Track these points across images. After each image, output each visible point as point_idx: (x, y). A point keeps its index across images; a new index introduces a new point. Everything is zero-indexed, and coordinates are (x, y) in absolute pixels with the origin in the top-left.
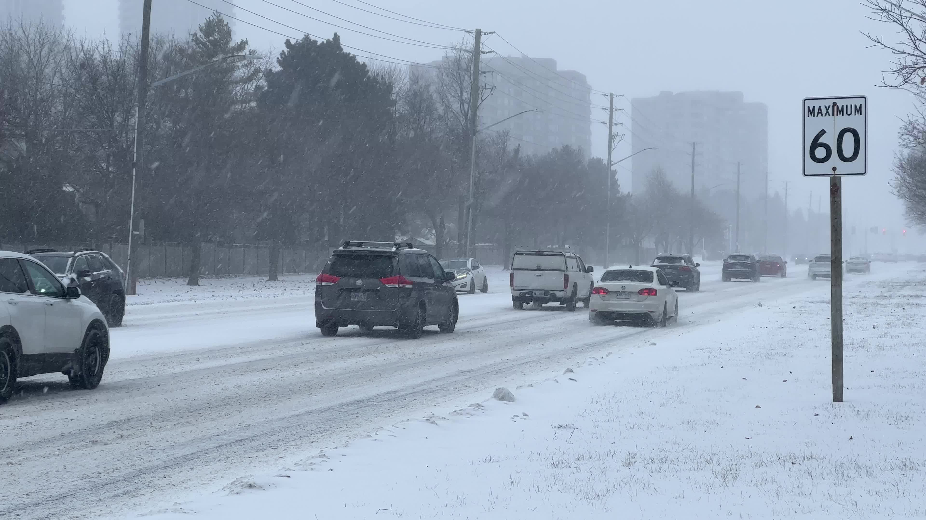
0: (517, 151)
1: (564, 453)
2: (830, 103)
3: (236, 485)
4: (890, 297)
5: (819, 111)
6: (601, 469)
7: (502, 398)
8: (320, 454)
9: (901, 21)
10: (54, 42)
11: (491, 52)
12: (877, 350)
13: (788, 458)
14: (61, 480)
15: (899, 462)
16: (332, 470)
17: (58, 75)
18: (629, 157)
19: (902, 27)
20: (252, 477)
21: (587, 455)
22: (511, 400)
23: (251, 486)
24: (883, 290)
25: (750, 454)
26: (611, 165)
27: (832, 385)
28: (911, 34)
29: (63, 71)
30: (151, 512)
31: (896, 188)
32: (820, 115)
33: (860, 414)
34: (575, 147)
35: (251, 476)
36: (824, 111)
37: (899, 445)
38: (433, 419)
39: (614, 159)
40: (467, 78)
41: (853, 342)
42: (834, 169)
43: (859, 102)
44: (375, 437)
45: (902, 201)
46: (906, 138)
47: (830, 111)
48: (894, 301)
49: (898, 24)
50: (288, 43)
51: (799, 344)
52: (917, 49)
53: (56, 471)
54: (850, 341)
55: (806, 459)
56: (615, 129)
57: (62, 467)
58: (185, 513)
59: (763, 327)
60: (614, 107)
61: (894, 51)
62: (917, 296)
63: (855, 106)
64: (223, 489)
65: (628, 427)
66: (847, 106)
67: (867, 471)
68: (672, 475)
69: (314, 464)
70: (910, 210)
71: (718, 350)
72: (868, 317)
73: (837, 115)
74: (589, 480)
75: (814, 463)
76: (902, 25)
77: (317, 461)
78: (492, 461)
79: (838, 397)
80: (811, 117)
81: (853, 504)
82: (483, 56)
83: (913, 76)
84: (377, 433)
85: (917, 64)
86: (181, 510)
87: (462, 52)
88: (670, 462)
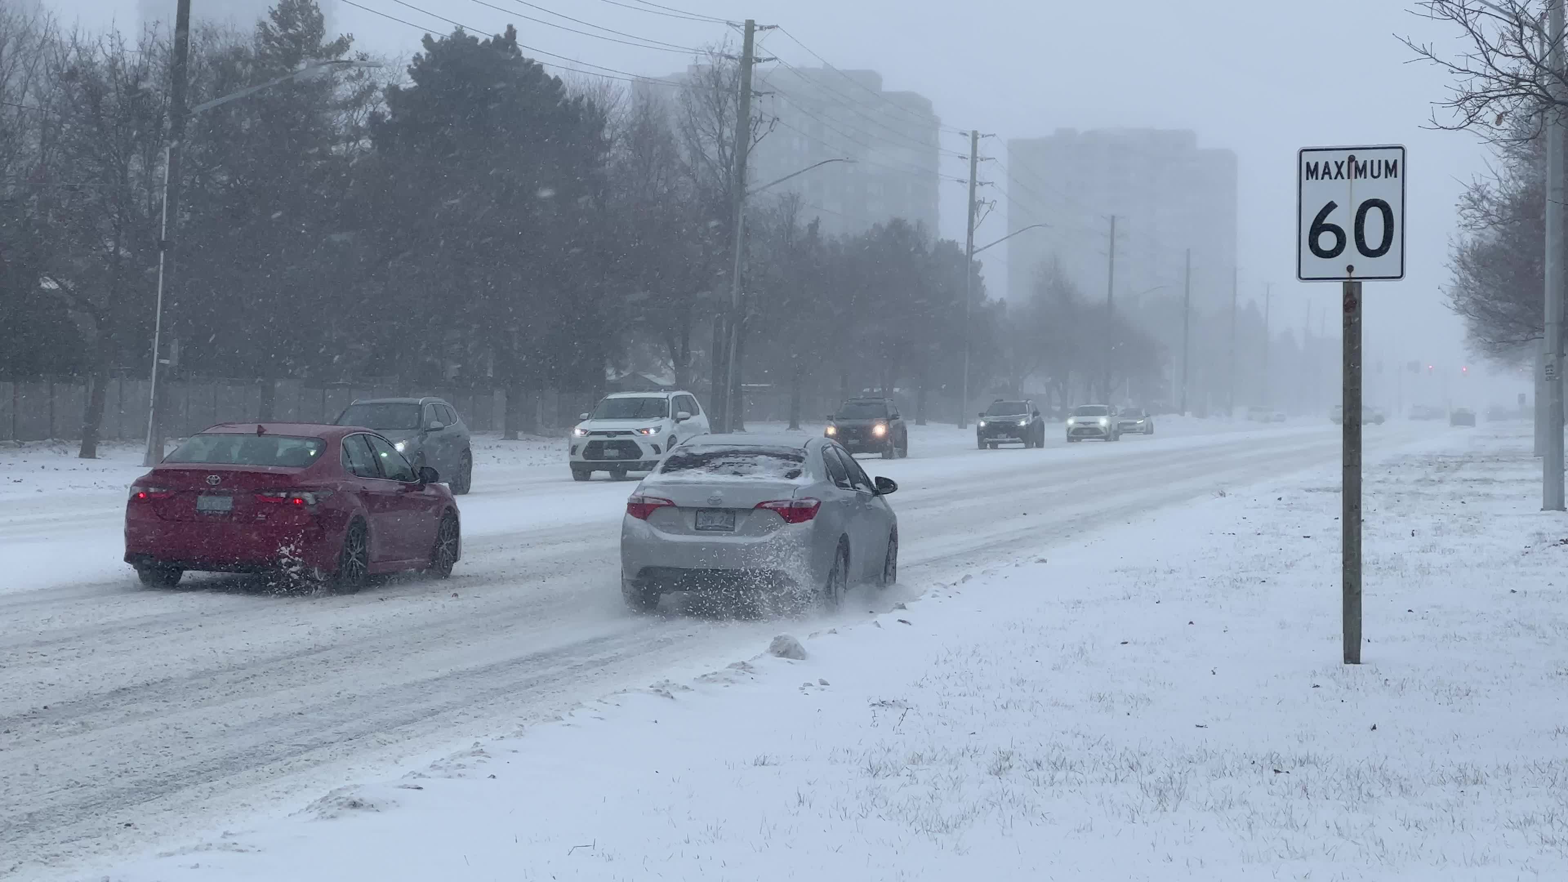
0: (814, 226)
1: (889, 750)
2: (1344, 156)
3: (330, 802)
4: (1440, 481)
5: (1325, 170)
6: (951, 779)
7: (785, 654)
8: (475, 750)
9: (1464, 18)
10: (25, 34)
11: (772, 59)
12: (1418, 573)
13: (1268, 762)
14: (29, 790)
15: (1453, 771)
16: (494, 777)
17: (32, 89)
18: (1002, 240)
19: (1466, 28)
20: (358, 790)
21: (927, 755)
22: (800, 657)
23: (354, 805)
24: (1429, 469)
25: (1204, 755)
26: (973, 253)
27: (1342, 635)
28: (1480, 39)
29: (42, 83)
30: (182, 848)
31: (1451, 295)
32: (1327, 176)
33: (1389, 685)
34: (911, 222)
35: (356, 786)
36: (1334, 170)
37: (1454, 740)
38: (667, 689)
39: (978, 243)
40: (730, 102)
41: (1378, 560)
42: (1350, 269)
43: (1392, 156)
44: (568, 719)
45: (1461, 319)
46: (1469, 214)
47: (1344, 170)
48: (1447, 488)
49: (1459, 22)
50: (427, 40)
51: (1288, 563)
52: (1491, 64)
53: (22, 775)
54: (1373, 557)
55: (1298, 765)
56: (980, 193)
57: (33, 767)
58: (241, 851)
59: (1227, 534)
60: (978, 155)
61: (1452, 69)
62: (1485, 481)
63: (1387, 162)
64: (307, 810)
65: (999, 705)
66: (1372, 162)
67: (1401, 786)
68: (1073, 790)
69: (464, 767)
70: (1475, 333)
71: (1150, 572)
72: (1404, 516)
73: (1356, 177)
74: (932, 798)
75: (1312, 771)
76: (1465, 24)
77: (469, 761)
78: (766, 763)
79: (1352, 655)
80: (1312, 181)
81: (1376, 844)
82: (757, 67)
83: (1484, 110)
84: (573, 713)
85: (1491, 91)
86: (235, 847)
87: (723, 58)
88: (1069, 768)
